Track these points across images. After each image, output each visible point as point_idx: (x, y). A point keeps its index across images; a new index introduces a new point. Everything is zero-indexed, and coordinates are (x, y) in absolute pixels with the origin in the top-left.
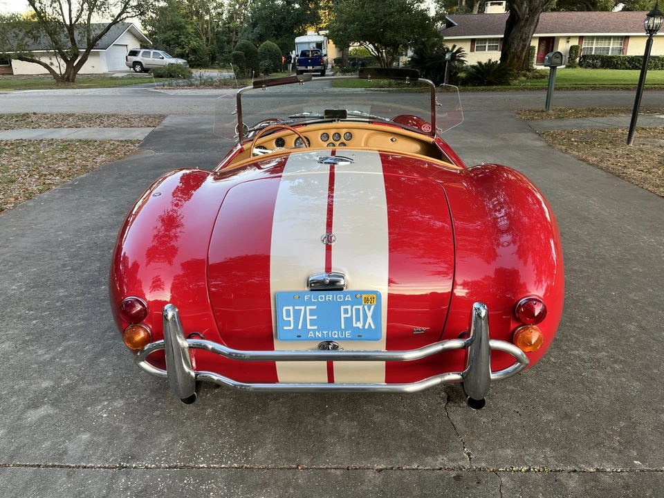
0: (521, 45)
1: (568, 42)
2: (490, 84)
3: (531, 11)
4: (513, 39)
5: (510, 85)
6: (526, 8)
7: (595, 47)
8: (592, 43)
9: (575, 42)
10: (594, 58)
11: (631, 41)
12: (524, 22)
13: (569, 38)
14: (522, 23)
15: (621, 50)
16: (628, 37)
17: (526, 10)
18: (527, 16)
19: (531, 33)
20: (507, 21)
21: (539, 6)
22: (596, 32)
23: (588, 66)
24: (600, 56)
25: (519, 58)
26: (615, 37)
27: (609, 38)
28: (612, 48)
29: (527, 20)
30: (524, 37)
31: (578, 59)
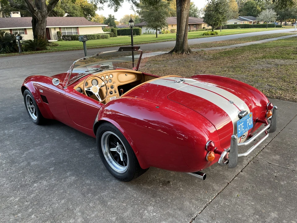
0: (42, 32)
1: (55, 30)
2: (38, 50)
3: (43, 17)
4: (38, 29)
5: (47, 49)
6: (40, 15)
7: (66, 32)
8: (65, 30)
9: (58, 30)
10: (68, 36)
11: (79, 29)
12: (40, 21)
13: (55, 28)
14: (40, 22)
15: (77, 33)
16: (78, 27)
17: (40, 16)
18: (41, 19)
19: (45, 27)
20: (32, 21)
21: (45, 15)
22: (65, 26)
23: (66, 40)
24: (70, 35)
25: (43, 37)
26: (73, 27)
27: (71, 28)
28: (73, 32)
29: (42, 21)
30: (42, 28)
31: (61, 37)
